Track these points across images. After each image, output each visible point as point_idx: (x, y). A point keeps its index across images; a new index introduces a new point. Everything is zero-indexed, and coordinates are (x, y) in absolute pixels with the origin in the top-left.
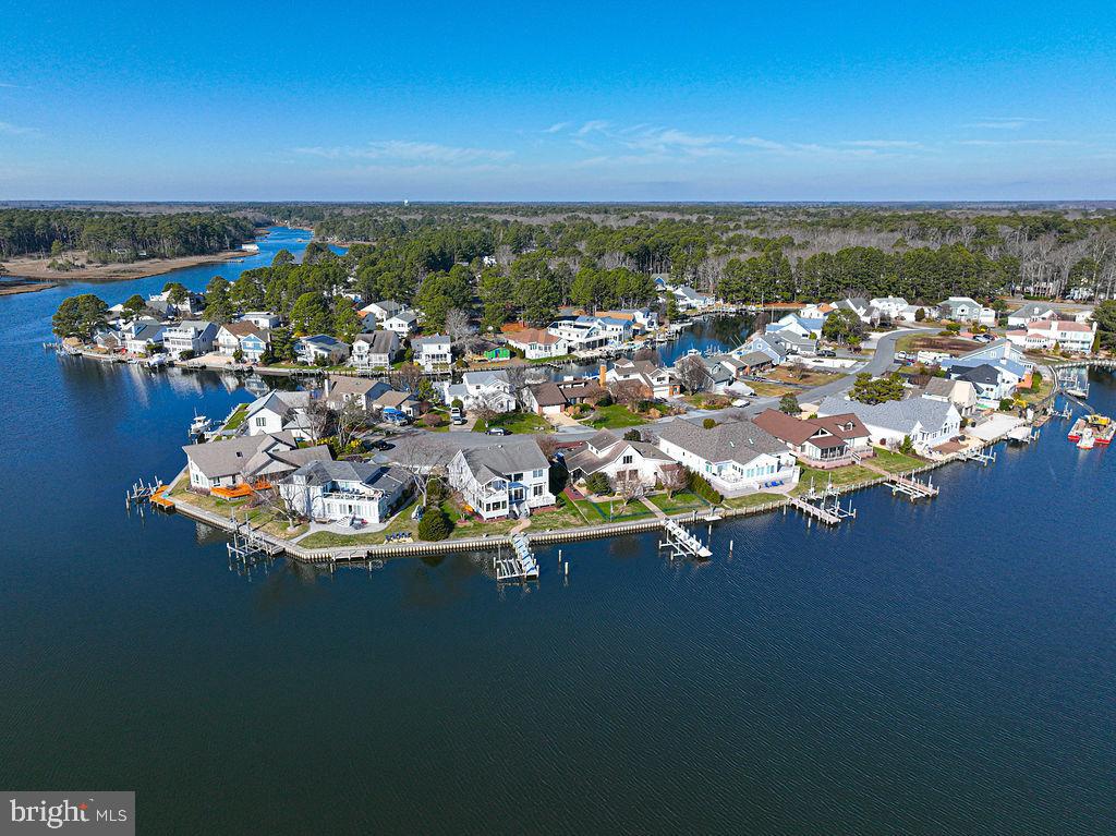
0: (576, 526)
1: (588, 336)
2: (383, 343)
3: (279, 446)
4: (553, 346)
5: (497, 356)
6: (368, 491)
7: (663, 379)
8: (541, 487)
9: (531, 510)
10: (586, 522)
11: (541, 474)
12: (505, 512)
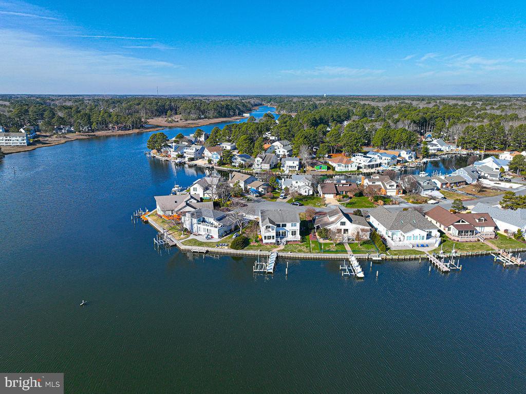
0: (304, 252)
1: (370, 161)
2: (268, 159)
3: (192, 200)
4: (350, 166)
5: (320, 168)
6: (216, 223)
7: (393, 186)
8: (295, 232)
9: (287, 242)
10: (310, 251)
11: (295, 226)
12: (274, 241)
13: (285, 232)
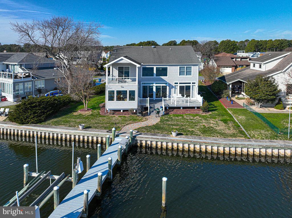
8: (188, 88)
9: (169, 109)
10: (241, 132)
11: (189, 73)
12: (133, 105)
13: (164, 88)
